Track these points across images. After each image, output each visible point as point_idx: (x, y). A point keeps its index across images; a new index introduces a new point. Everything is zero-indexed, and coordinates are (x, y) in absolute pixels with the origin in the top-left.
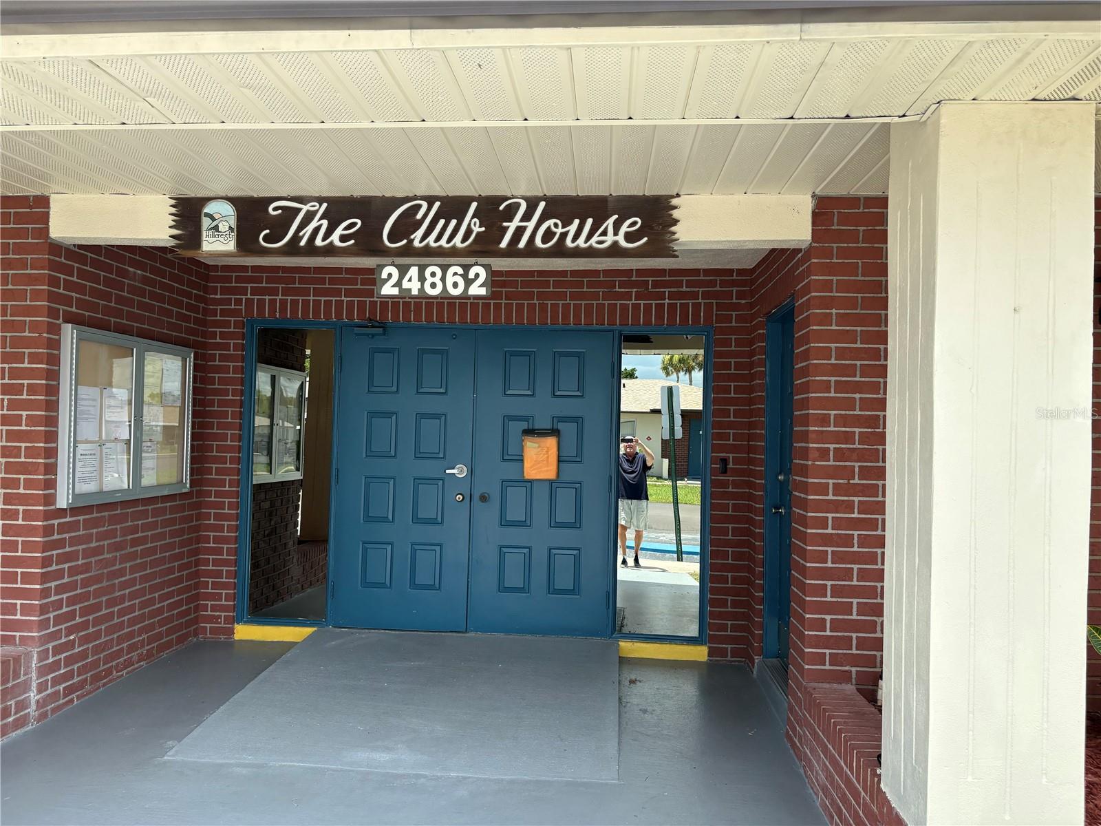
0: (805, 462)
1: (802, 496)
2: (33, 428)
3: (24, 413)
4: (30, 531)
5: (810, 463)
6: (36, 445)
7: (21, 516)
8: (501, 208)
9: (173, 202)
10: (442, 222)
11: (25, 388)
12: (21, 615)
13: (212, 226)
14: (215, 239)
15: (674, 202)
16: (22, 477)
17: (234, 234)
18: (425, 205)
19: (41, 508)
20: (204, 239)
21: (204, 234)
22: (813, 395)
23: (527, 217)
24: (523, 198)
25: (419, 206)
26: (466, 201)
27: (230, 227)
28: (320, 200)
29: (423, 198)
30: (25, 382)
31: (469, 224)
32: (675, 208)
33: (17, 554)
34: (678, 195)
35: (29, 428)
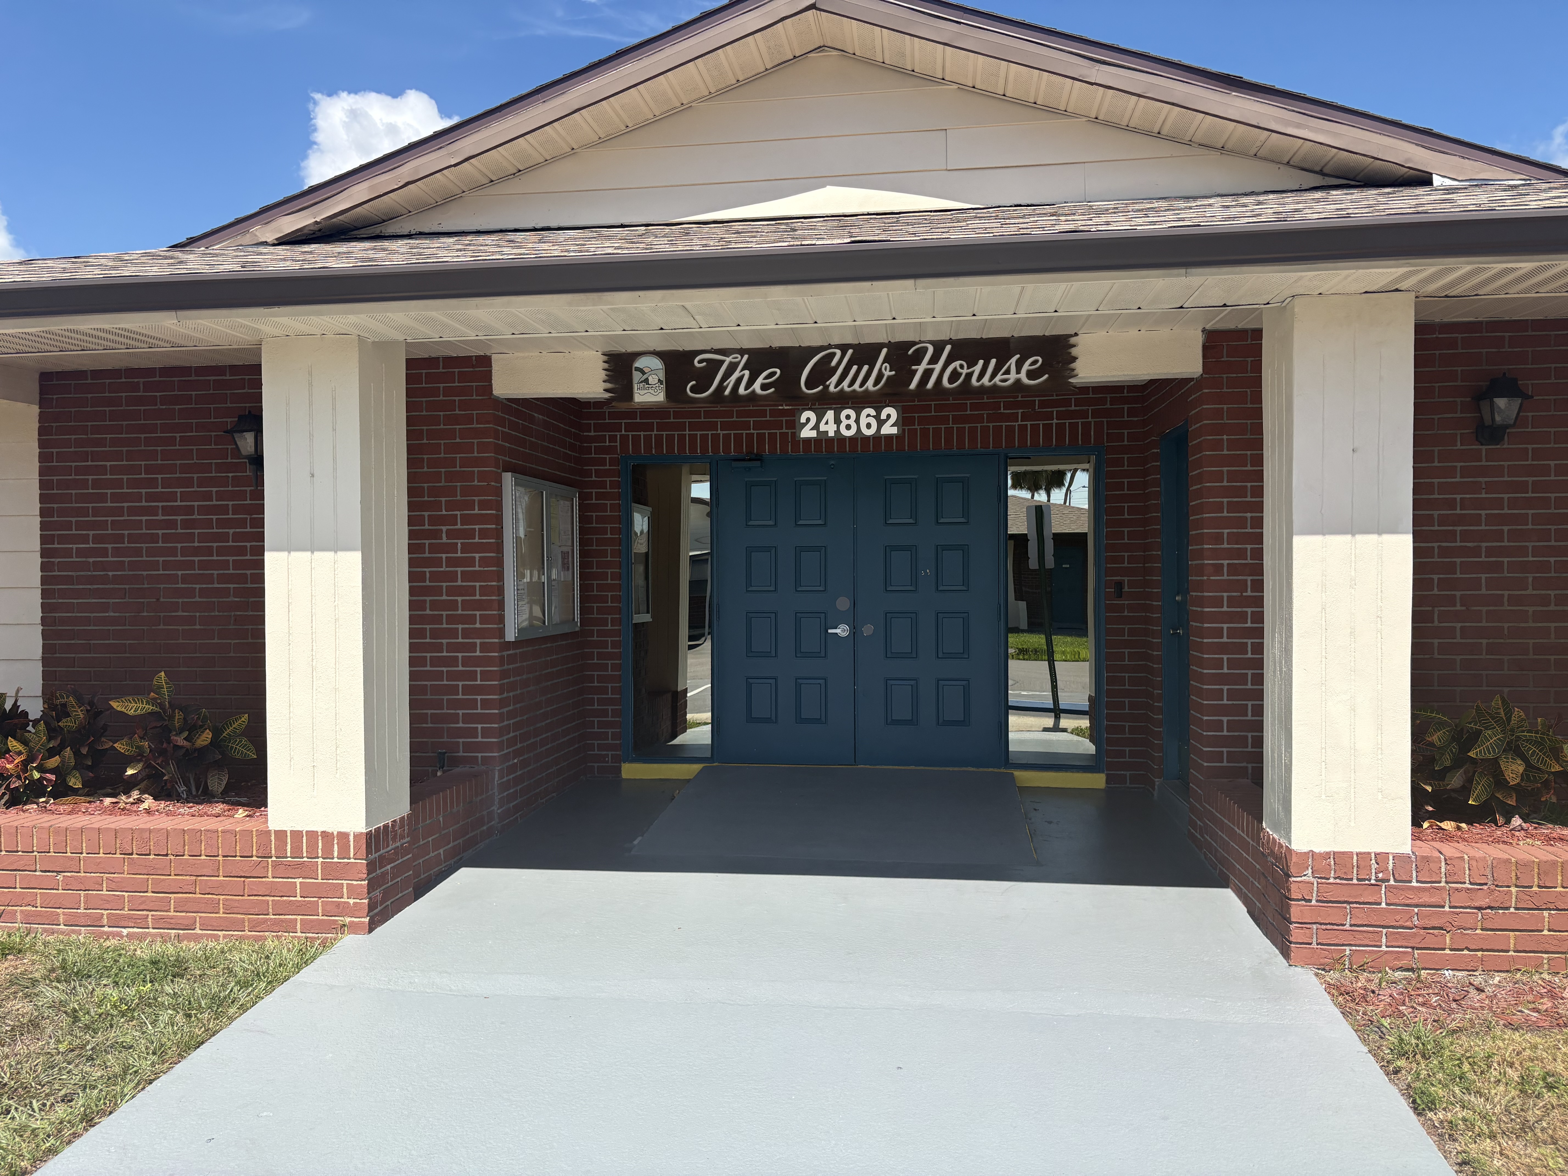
0: (1201, 578)
1: (1199, 609)
2: (486, 569)
3: (477, 556)
4: (488, 661)
5: (1205, 578)
6: (489, 583)
7: (478, 649)
8: (910, 352)
9: (605, 358)
10: (855, 367)
11: (477, 533)
12: (482, 738)
13: (642, 379)
14: (646, 391)
15: (1073, 340)
16: (478, 613)
17: (663, 386)
18: (838, 353)
19: (496, 640)
20: (636, 391)
21: (635, 386)
22: (1207, 515)
23: (934, 360)
24: (930, 342)
25: (834, 354)
26: (878, 347)
27: (659, 380)
28: (742, 352)
29: (837, 346)
30: (477, 527)
31: (880, 369)
32: (1074, 346)
33: (476, 683)
34: (1076, 334)
35: (482, 569)
